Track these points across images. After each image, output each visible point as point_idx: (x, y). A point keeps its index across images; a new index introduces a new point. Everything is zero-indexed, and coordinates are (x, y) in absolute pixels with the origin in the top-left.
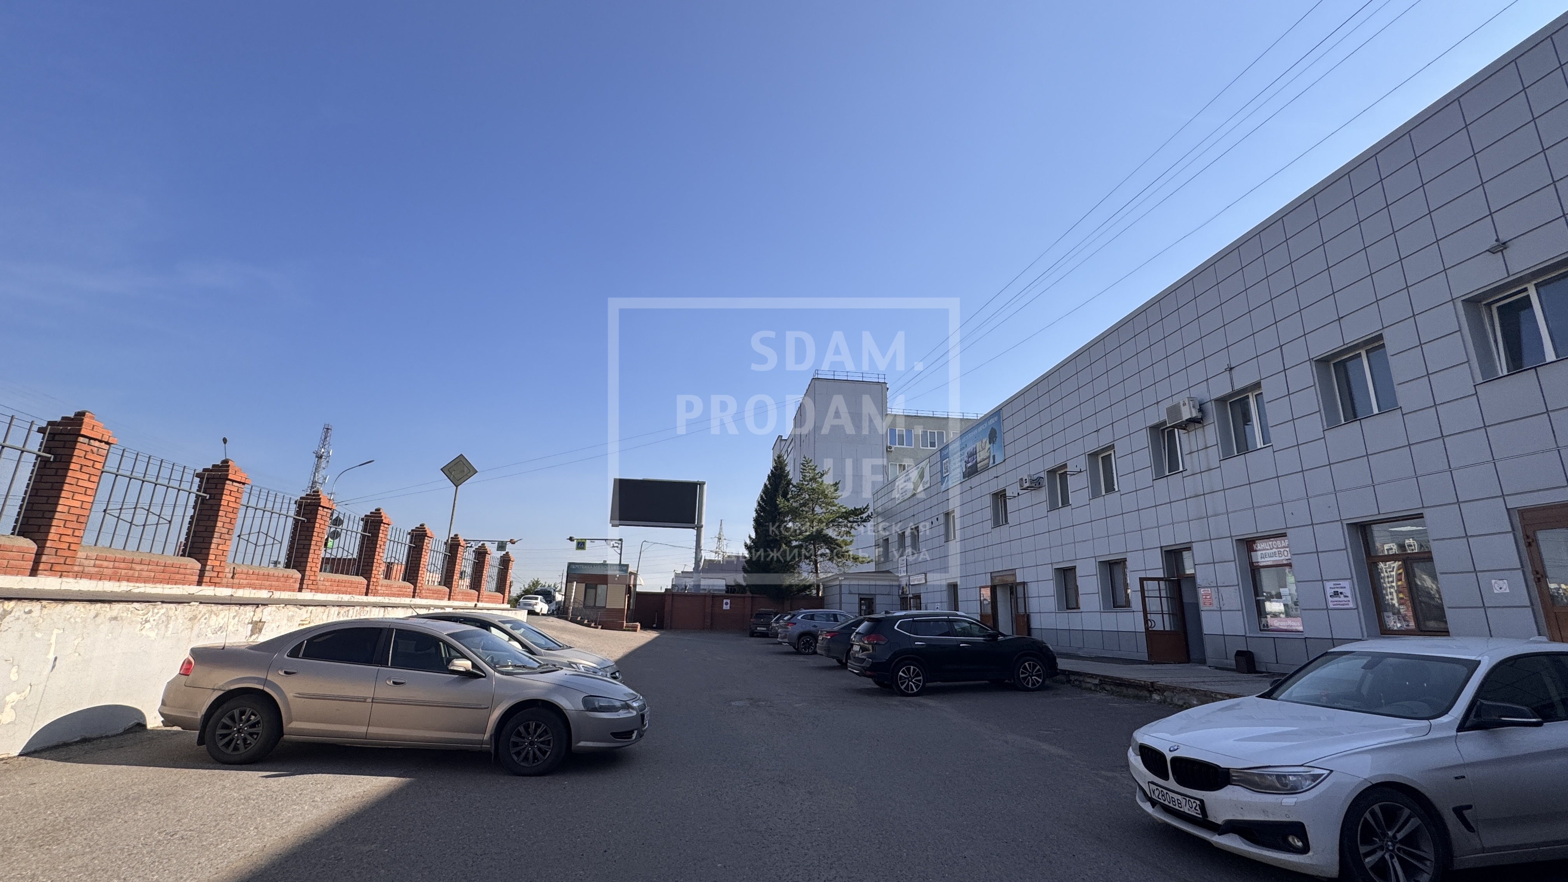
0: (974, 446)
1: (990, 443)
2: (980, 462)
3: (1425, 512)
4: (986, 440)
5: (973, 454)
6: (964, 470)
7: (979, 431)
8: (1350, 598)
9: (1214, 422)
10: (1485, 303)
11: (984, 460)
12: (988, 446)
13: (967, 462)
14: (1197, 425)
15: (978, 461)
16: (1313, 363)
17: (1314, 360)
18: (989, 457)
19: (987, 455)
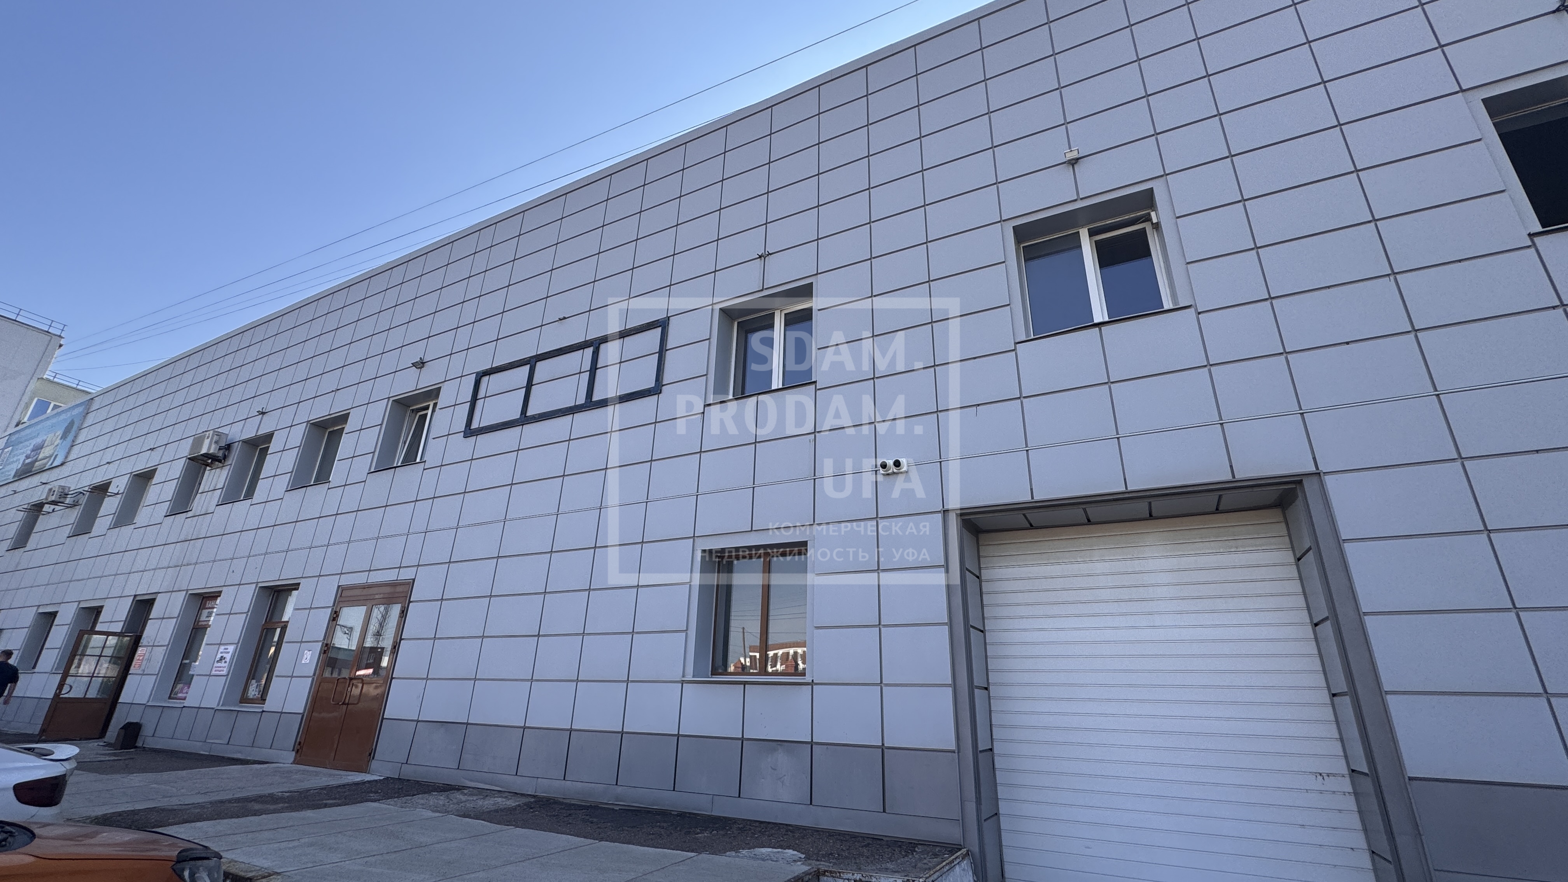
0: (45, 438)
1: (61, 439)
2: (40, 460)
3: (302, 581)
4: (60, 433)
5: (39, 448)
6: (20, 466)
7: (60, 419)
8: (226, 665)
9: (231, 464)
10: (411, 408)
11: (46, 458)
12: (58, 441)
13: (27, 457)
14: (220, 465)
15: (38, 459)
16: (309, 425)
17: (311, 422)
18: (50, 456)
19: (51, 452)
